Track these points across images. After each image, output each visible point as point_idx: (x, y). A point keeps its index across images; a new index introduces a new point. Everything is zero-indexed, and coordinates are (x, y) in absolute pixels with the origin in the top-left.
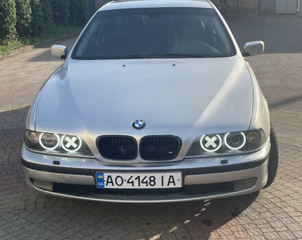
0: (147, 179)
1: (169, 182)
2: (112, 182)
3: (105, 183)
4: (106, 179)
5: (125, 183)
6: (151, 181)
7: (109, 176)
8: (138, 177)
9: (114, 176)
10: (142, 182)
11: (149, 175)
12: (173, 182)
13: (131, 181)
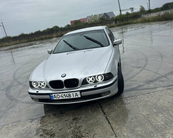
0: (68, 95)
1: (76, 96)
2: (56, 97)
3: (54, 97)
4: (53, 96)
5: (60, 97)
6: (69, 96)
7: (54, 95)
8: (64, 95)
9: (56, 95)
10: (66, 96)
11: (68, 93)
12: (77, 95)
13: (62, 96)
